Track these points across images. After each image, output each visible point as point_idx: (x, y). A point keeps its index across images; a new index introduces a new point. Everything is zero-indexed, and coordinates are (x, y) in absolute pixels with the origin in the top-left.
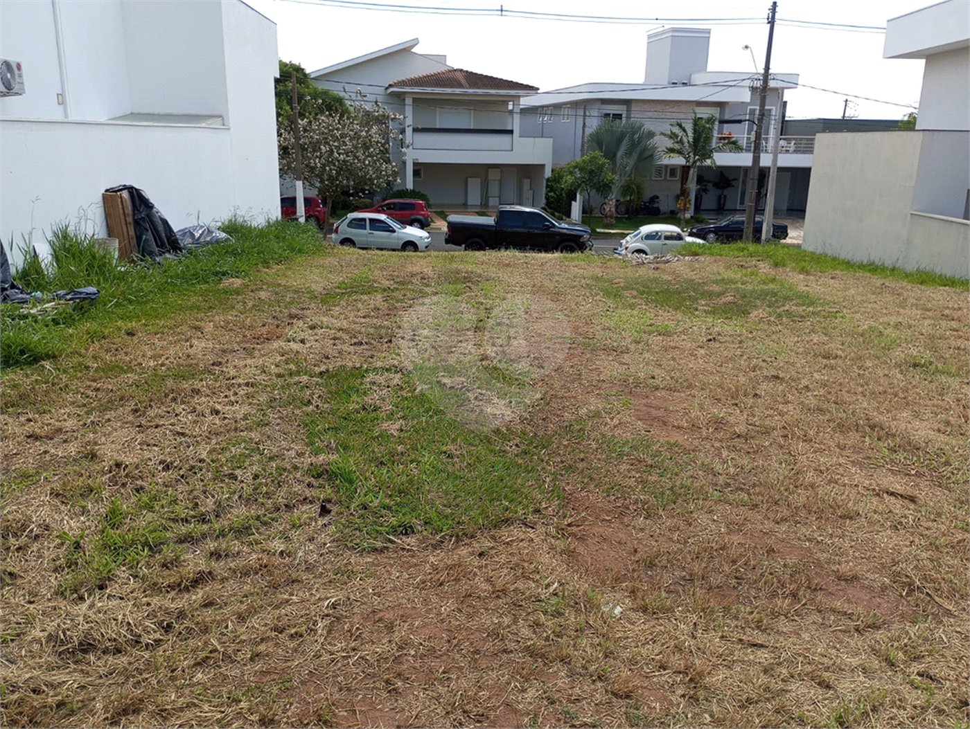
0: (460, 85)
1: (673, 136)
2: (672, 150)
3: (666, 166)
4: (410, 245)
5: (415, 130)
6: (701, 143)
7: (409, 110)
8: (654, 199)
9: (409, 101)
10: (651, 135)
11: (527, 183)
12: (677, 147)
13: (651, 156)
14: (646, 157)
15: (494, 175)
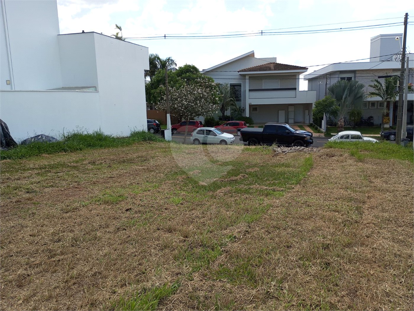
0: (270, 69)
1: (375, 87)
2: (373, 94)
3: (369, 102)
4: (223, 142)
5: (250, 90)
6: (390, 90)
7: (247, 81)
8: (371, 118)
9: (247, 77)
10: (362, 86)
11: (307, 112)
12: (377, 92)
13: (361, 97)
14: (358, 98)
15: (291, 109)
